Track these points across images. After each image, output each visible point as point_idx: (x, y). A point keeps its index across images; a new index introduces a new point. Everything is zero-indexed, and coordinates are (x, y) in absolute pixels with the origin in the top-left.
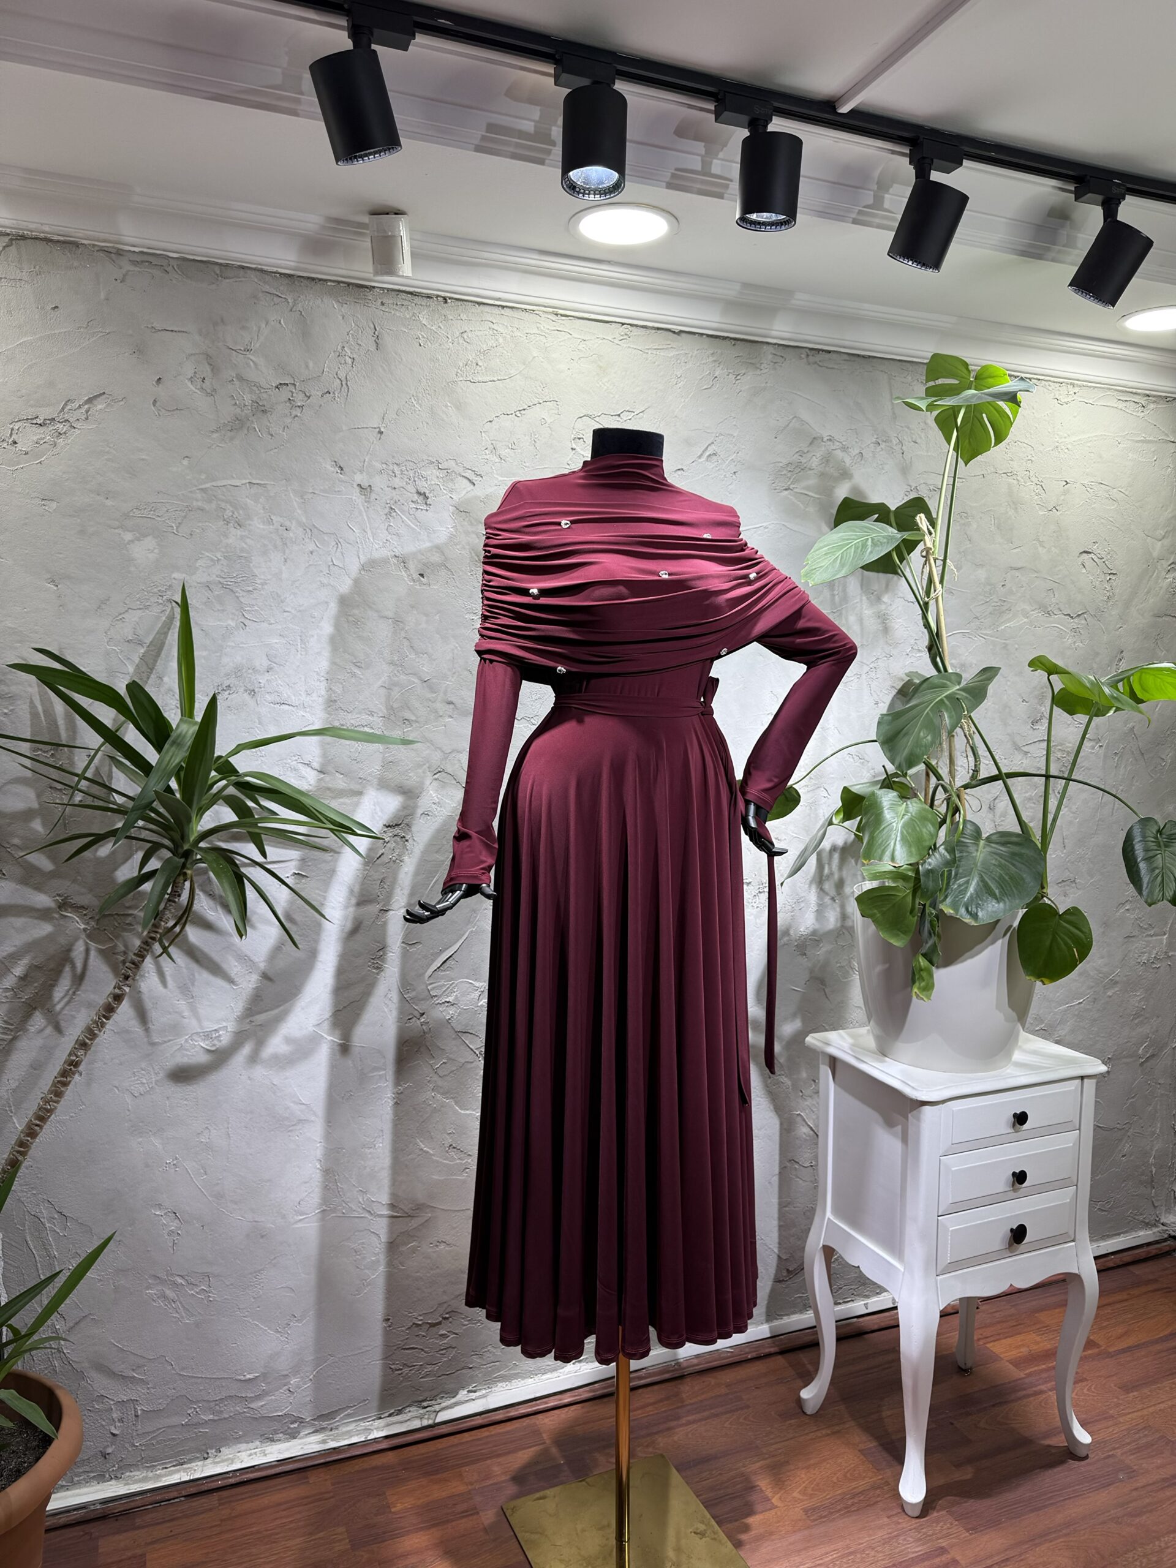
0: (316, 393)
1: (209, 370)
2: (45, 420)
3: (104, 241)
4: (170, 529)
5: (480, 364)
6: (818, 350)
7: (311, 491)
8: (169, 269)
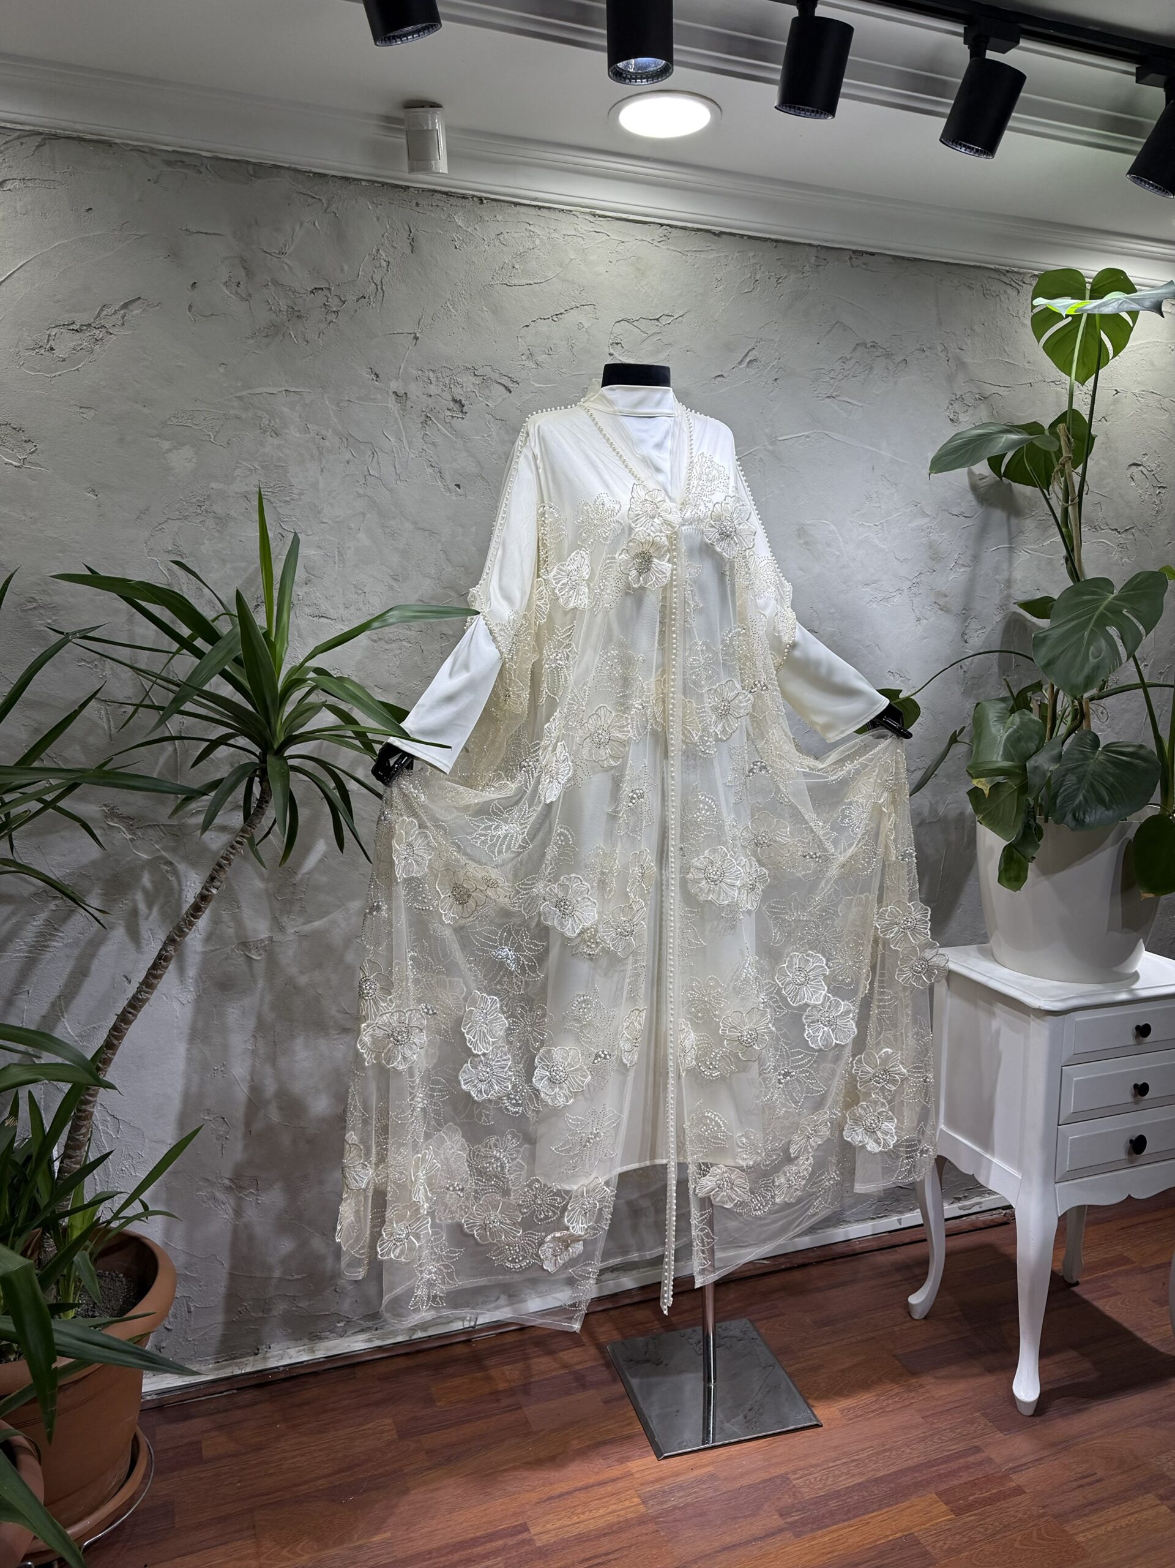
0: (351, 298)
1: (244, 274)
2: (82, 325)
3: (138, 140)
4: (207, 438)
5: (516, 267)
6: (862, 253)
7: (347, 398)
8: (203, 169)
